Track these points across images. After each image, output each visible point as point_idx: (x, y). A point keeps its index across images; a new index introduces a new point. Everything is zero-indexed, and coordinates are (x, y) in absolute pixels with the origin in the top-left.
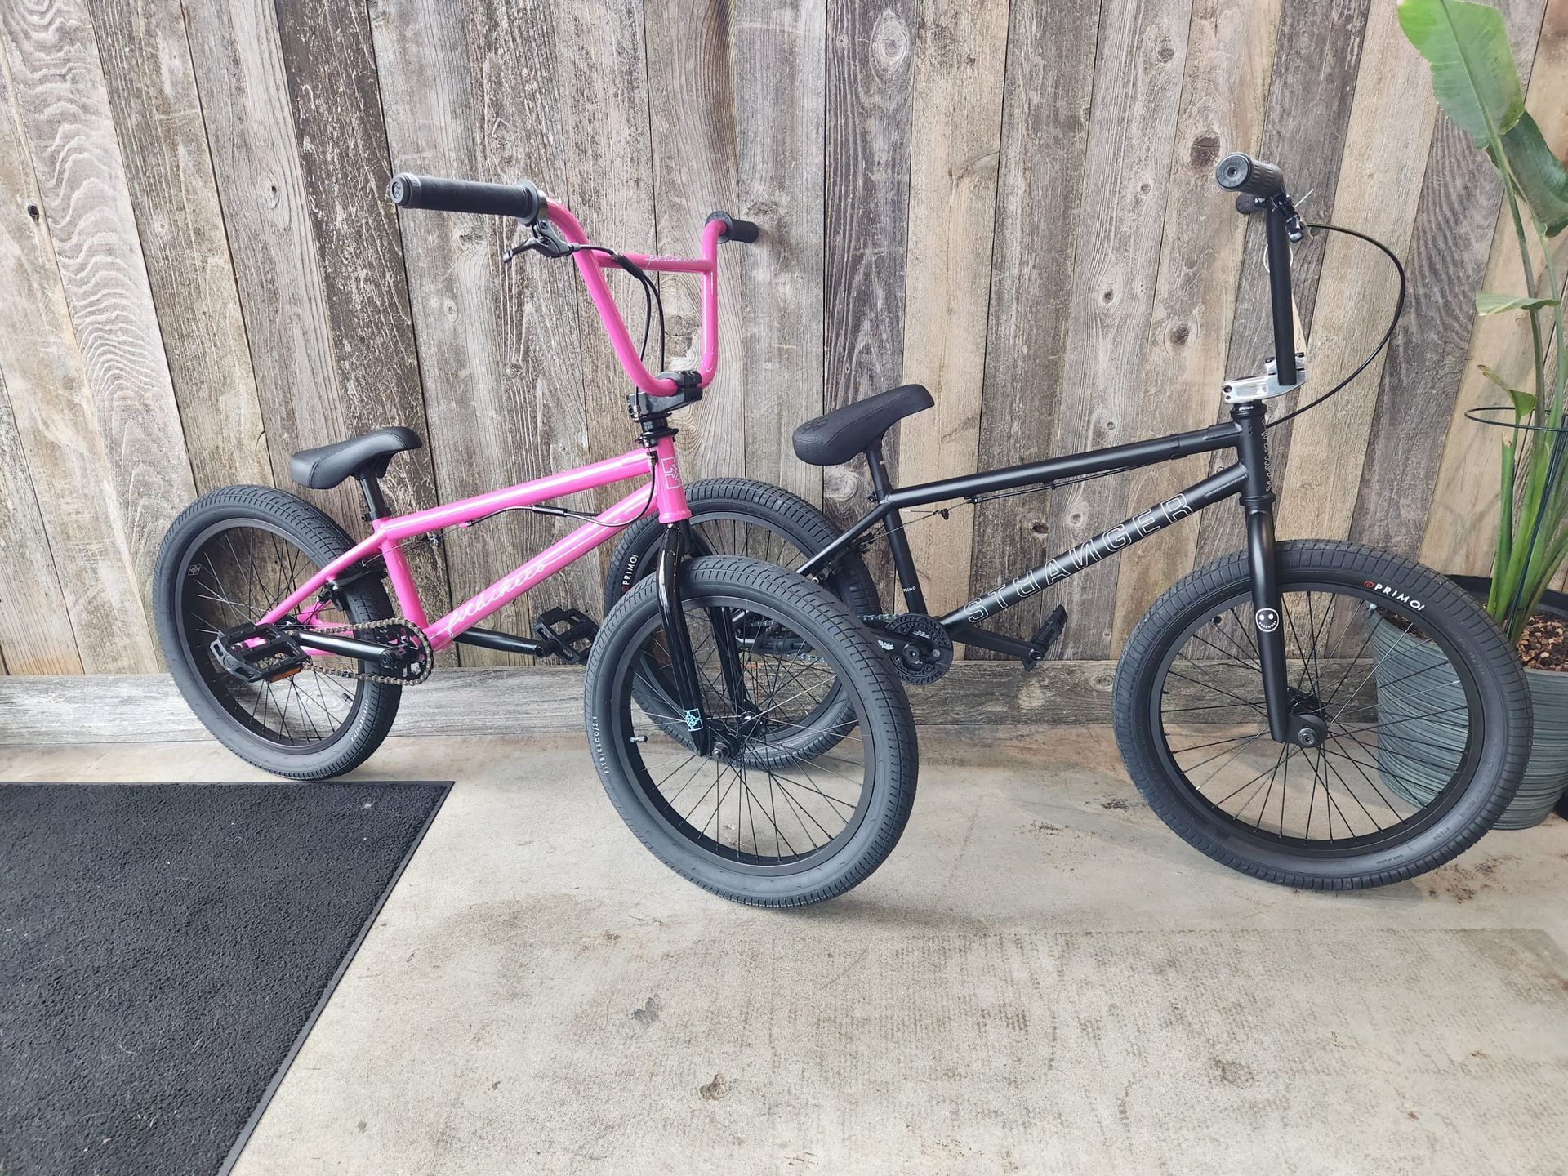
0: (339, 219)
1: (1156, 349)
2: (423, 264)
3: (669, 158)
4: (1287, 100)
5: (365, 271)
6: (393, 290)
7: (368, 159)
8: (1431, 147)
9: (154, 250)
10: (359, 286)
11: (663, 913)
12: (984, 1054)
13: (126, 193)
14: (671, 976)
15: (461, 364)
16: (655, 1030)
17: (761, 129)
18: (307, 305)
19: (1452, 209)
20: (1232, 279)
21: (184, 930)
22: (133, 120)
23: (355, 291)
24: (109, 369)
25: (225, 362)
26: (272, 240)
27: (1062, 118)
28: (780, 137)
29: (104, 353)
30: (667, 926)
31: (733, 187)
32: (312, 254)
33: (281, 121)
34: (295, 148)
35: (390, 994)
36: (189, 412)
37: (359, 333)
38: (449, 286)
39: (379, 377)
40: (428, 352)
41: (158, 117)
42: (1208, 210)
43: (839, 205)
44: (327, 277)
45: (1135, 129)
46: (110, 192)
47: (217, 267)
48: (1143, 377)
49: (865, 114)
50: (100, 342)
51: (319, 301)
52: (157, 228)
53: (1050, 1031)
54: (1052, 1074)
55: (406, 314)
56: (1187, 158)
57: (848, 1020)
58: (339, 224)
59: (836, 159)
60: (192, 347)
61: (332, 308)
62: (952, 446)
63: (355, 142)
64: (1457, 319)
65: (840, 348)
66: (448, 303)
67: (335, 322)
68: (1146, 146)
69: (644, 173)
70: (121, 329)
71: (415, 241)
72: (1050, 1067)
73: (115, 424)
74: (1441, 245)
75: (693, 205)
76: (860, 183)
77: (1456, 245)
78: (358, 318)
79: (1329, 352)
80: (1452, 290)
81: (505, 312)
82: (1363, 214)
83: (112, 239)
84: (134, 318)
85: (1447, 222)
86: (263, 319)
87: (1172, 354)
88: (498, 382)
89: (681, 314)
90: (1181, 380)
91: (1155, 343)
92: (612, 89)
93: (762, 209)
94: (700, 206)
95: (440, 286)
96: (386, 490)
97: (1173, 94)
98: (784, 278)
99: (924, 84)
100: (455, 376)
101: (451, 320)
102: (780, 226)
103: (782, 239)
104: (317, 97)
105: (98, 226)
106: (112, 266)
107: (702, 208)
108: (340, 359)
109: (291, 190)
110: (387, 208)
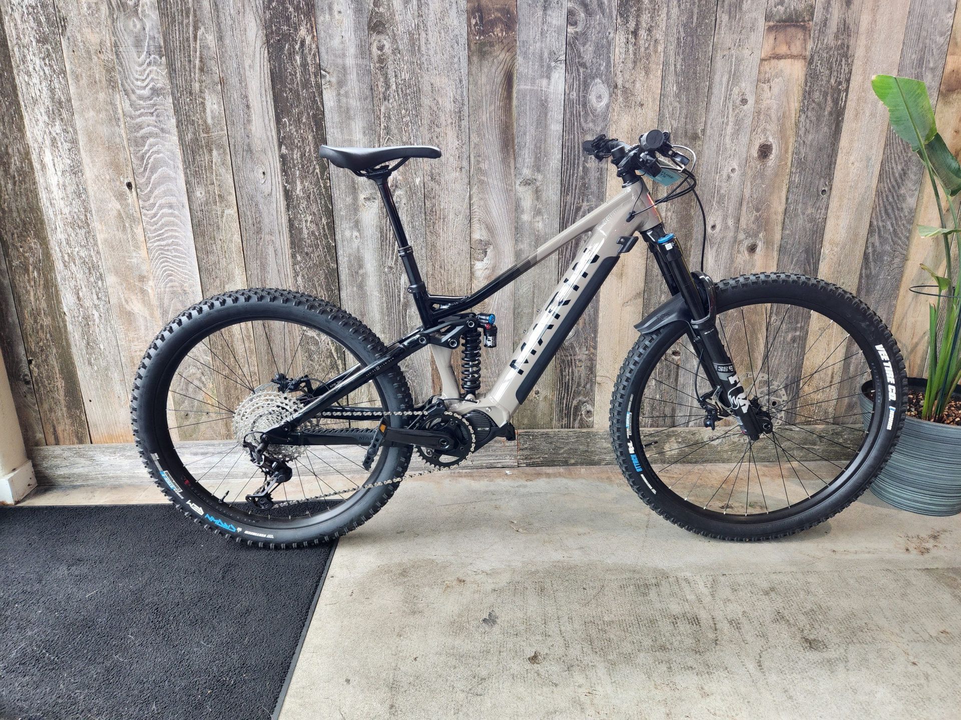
0: (298, 189)
1: (740, 255)
2: (343, 213)
3: (479, 156)
4: (808, 124)
5: (311, 217)
6: (326, 227)
7: (316, 158)
8: (885, 148)
9: (195, 206)
10: (307, 225)
11: (487, 568)
12: (679, 638)
13: (182, 175)
14: (499, 601)
15: (361, 266)
16: (496, 629)
17: (528, 141)
18: (277, 236)
19: (896, 181)
20: (780, 218)
21: (221, 581)
22: (189, 137)
23: (304, 228)
24: (165, 271)
25: (230, 266)
26: (261, 201)
27: (689, 134)
28: (538, 145)
29: (164, 262)
30: (490, 574)
31: (512, 171)
32: (282, 208)
33: (270, 138)
34: (277, 152)
35: (345, 613)
36: (208, 294)
37: (306, 250)
38: (357, 225)
39: (315, 274)
40: (343, 261)
41: (203, 135)
42: (767, 182)
43: (569, 180)
44: (290, 220)
45: (728, 140)
46: (174, 175)
47: (230, 215)
48: (732, 270)
50: (162, 256)
51: (285, 233)
52: (198, 194)
53: (713, 625)
54: (718, 648)
55: (332, 240)
56: (756, 155)
57: (601, 622)
58: (298, 192)
59: (568, 157)
60: (212, 258)
61: (291, 236)
62: (629, 308)
63: (310, 148)
64: (900, 238)
65: (568, 256)
66: (356, 233)
67: (293, 244)
68: (734, 149)
69: (465, 164)
70: (174, 249)
71: (339, 200)
72: (716, 644)
73: (166, 301)
74: (891, 199)
75: (490, 181)
76: (581, 168)
77: (898, 199)
78: (305, 242)
79: (832, 257)
80: (897, 224)
81: (386, 239)
82: (850, 184)
83: (173, 200)
84: (181, 243)
85: (893, 187)
86: (253, 243)
87: (748, 258)
88: (380, 276)
89: (482, 239)
91: (739, 252)
92: (449, 121)
93: (527, 183)
94: (495, 181)
95: (352, 225)
96: (315, 336)
97: (748, 122)
98: (538, 218)
99: (616, 117)
100: (357, 273)
101: (356, 243)
102: (537, 191)
103: (538, 198)
104: (290, 125)
105: (166, 193)
106: (172, 215)
107: (495, 183)
108: (294, 264)
109: (273, 174)
110: (325, 184)
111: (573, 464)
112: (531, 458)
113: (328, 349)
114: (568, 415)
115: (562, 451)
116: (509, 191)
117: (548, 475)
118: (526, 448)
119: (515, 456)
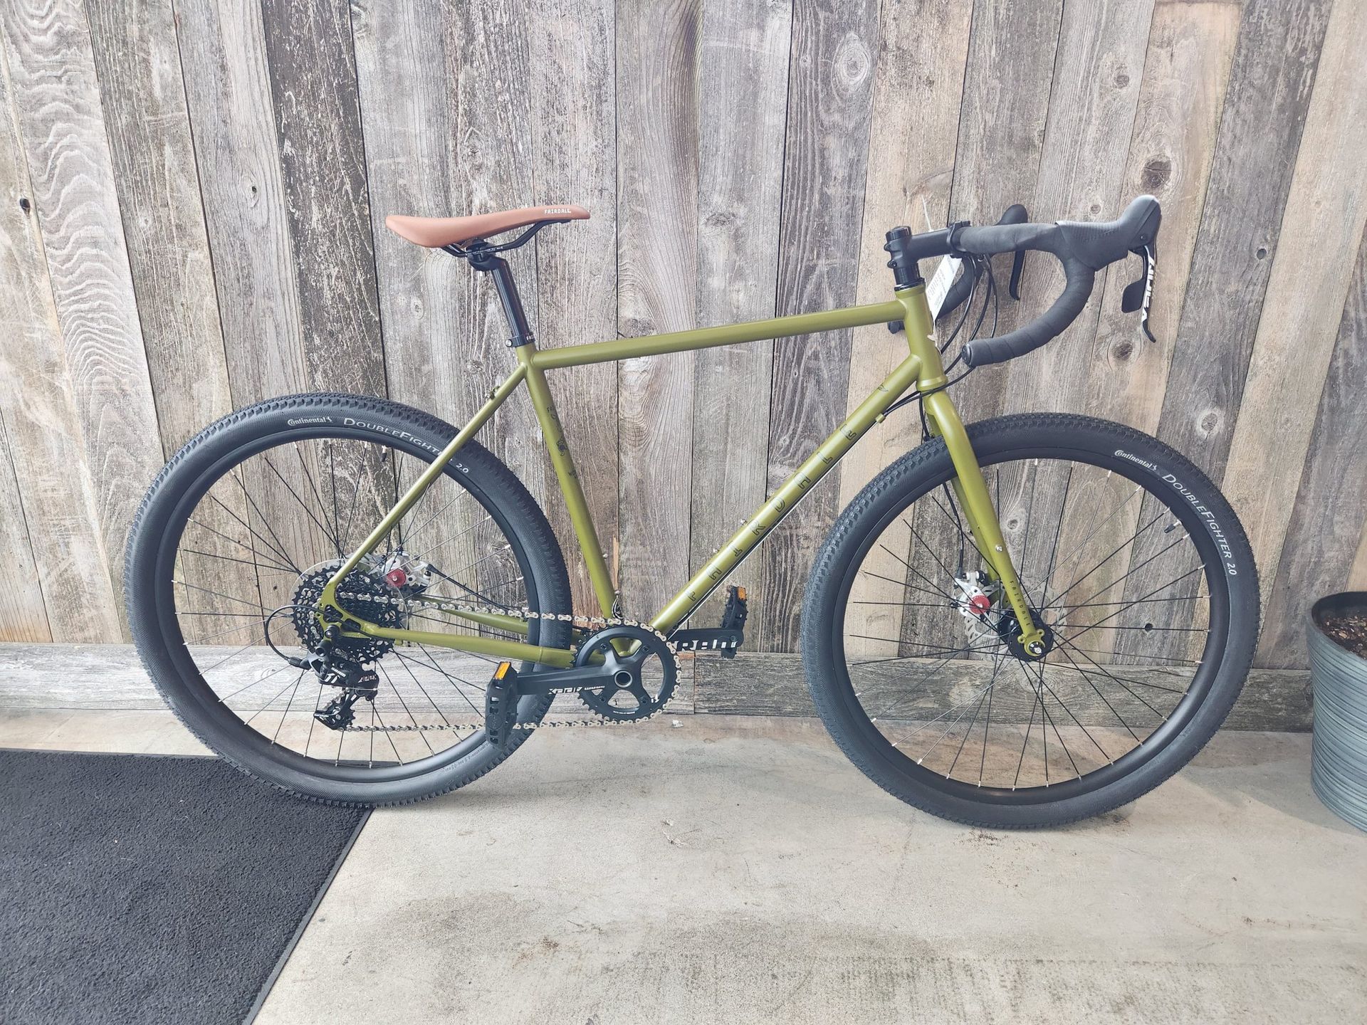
0: (314, 219)
1: (1100, 364)
2: (393, 264)
3: (633, 169)
4: (1239, 127)
5: (337, 269)
6: (363, 287)
7: (345, 163)
9: (137, 244)
10: (330, 281)
11: (602, 919)
13: (113, 189)
14: (610, 993)
15: (425, 359)
17: (722, 143)
18: (280, 299)
20: (1177, 298)
21: (124, 919)
22: (123, 120)
23: (326, 288)
24: (89, 355)
25: (200, 351)
26: (249, 237)
27: (1016, 140)
28: (741, 152)
29: (86, 340)
30: (606, 934)
31: (693, 198)
32: (287, 252)
33: (264, 124)
34: (276, 151)
35: (323, 1002)
36: (164, 398)
37: (329, 327)
38: (417, 286)
39: (346, 370)
40: (394, 347)
41: (147, 118)
43: (795, 217)
44: (301, 273)
45: (1087, 152)
46: (98, 188)
47: (197, 261)
48: (1085, 389)
49: (824, 131)
50: (82, 329)
51: (292, 295)
52: (141, 223)
55: (374, 311)
56: (1138, 181)
58: (314, 225)
59: (794, 174)
60: (169, 336)
61: (304, 302)
63: (334, 146)
65: (789, 354)
66: (415, 301)
67: (306, 316)
68: (1098, 168)
69: (608, 182)
70: (102, 317)
71: (386, 242)
73: (93, 408)
75: (654, 214)
76: (817, 196)
78: (328, 312)
79: (1270, 372)
81: (469, 312)
82: (1310, 239)
83: (98, 232)
84: (115, 308)
86: (238, 312)
87: (1114, 368)
88: (459, 378)
89: (637, 317)
90: (1123, 394)
91: (1098, 357)
92: (581, 103)
93: (720, 220)
94: (661, 217)
95: (408, 285)
96: (348, 476)
97: (1127, 118)
98: (739, 285)
99: (883, 104)
100: (419, 370)
101: (417, 317)
102: (737, 236)
103: (738, 249)
104: (300, 103)
105: (88, 220)
106: (97, 258)
107: (662, 218)
108: (310, 351)
109: (270, 191)
110: (361, 210)
111: (790, 714)
112: (718, 700)
113: (369, 500)
114: (783, 629)
115: (771, 691)
116: (686, 233)
117: (744, 733)
118: (709, 683)
119: (690, 696)
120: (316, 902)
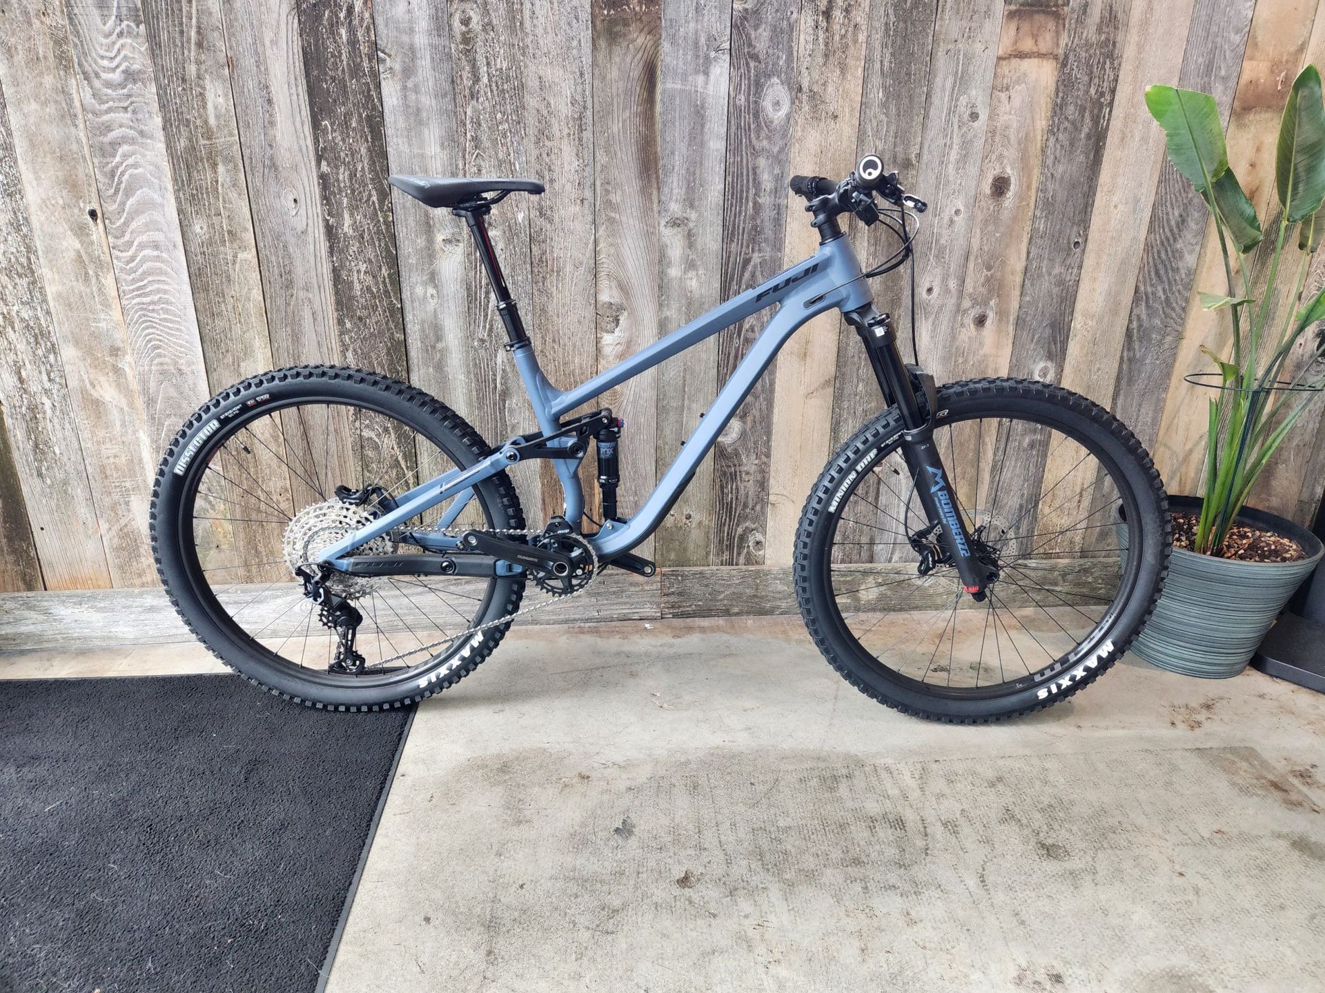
0: (346, 225)
1: (964, 330)
2: (413, 261)
3: (607, 183)
4: (1058, 151)
5: (365, 265)
6: (387, 280)
7: (372, 179)
8: (1158, 187)
9: (194, 247)
10: (360, 276)
11: (619, 758)
12: (877, 847)
13: (173, 201)
14: (636, 803)
15: (439, 338)
16: (633, 842)
17: (677, 163)
18: (316, 291)
19: (1171, 231)
20: (1018, 279)
21: (244, 785)
22: (182, 144)
23: (356, 281)
24: (150, 341)
25: (247, 335)
26: (292, 241)
27: (899, 160)
28: (692, 170)
29: (147, 328)
30: (624, 767)
31: (655, 205)
32: (323, 252)
33: (304, 149)
34: (314, 170)
35: (421, 825)
36: (215, 376)
37: (358, 313)
38: (433, 278)
39: (373, 348)
40: (413, 329)
41: (202, 142)
42: (1002, 229)
43: (734, 221)
44: (334, 270)
45: (951, 169)
46: (159, 200)
47: (246, 260)
48: (954, 350)
49: (755, 153)
50: (144, 319)
51: (327, 288)
52: (197, 229)
53: (922, 829)
54: (929, 859)
55: (397, 300)
56: (988, 191)
57: (775, 828)
58: (346, 229)
59: (733, 187)
60: (220, 323)
61: (337, 293)
62: (815, 402)
63: (363, 165)
64: (1173, 309)
66: (431, 291)
67: (339, 303)
68: (959, 182)
69: (588, 194)
70: (162, 309)
71: (406, 242)
72: (927, 854)
73: (152, 384)
74: (1163, 256)
75: (624, 219)
76: (751, 204)
77: (1174, 257)
78: (357, 301)
80: (1171, 289)
81: (476, 299)
82: (1110, 234)
83: (159, 237)
84: (174, 301)
85: (1168, 240)
86: (280, 302)
87: (975, 333)
88: (468, 352)
89: (612, 301)
90: (981, 352)
91: (962, 325)
92: (566, 131)
93: (675, 223)
94: (630, 221)
95: (425, 278)
96: (374, 437)
97: (979, 144)
98: (691, 274)
99: (800, 133)
100: (434, 347)
101: (432, 304)
102: (690, 235)
103: (691, 245)
104: (333, 131)
105: (147, 227)
106: (158, 258)
107: (631, 222)
108: (342, 333)
109: (309, 202)
110: (386, 217)
111: (737, 614)
112: (680, 607)
113: (392, 456)
114: (730, 547)
115: (721, 597)
116: (650, 234)
117: (703, 630)
118: (673, 593)
119: (658, 605)
120: (395, 763)
